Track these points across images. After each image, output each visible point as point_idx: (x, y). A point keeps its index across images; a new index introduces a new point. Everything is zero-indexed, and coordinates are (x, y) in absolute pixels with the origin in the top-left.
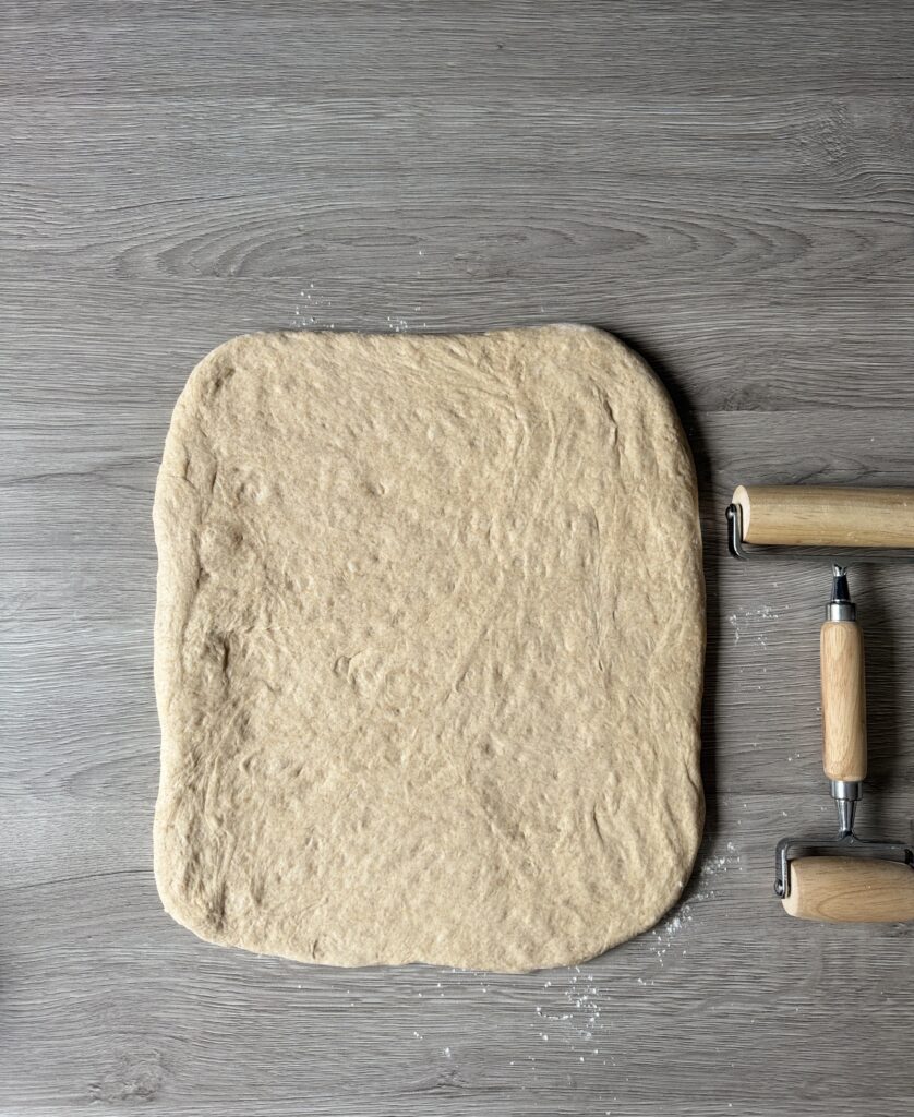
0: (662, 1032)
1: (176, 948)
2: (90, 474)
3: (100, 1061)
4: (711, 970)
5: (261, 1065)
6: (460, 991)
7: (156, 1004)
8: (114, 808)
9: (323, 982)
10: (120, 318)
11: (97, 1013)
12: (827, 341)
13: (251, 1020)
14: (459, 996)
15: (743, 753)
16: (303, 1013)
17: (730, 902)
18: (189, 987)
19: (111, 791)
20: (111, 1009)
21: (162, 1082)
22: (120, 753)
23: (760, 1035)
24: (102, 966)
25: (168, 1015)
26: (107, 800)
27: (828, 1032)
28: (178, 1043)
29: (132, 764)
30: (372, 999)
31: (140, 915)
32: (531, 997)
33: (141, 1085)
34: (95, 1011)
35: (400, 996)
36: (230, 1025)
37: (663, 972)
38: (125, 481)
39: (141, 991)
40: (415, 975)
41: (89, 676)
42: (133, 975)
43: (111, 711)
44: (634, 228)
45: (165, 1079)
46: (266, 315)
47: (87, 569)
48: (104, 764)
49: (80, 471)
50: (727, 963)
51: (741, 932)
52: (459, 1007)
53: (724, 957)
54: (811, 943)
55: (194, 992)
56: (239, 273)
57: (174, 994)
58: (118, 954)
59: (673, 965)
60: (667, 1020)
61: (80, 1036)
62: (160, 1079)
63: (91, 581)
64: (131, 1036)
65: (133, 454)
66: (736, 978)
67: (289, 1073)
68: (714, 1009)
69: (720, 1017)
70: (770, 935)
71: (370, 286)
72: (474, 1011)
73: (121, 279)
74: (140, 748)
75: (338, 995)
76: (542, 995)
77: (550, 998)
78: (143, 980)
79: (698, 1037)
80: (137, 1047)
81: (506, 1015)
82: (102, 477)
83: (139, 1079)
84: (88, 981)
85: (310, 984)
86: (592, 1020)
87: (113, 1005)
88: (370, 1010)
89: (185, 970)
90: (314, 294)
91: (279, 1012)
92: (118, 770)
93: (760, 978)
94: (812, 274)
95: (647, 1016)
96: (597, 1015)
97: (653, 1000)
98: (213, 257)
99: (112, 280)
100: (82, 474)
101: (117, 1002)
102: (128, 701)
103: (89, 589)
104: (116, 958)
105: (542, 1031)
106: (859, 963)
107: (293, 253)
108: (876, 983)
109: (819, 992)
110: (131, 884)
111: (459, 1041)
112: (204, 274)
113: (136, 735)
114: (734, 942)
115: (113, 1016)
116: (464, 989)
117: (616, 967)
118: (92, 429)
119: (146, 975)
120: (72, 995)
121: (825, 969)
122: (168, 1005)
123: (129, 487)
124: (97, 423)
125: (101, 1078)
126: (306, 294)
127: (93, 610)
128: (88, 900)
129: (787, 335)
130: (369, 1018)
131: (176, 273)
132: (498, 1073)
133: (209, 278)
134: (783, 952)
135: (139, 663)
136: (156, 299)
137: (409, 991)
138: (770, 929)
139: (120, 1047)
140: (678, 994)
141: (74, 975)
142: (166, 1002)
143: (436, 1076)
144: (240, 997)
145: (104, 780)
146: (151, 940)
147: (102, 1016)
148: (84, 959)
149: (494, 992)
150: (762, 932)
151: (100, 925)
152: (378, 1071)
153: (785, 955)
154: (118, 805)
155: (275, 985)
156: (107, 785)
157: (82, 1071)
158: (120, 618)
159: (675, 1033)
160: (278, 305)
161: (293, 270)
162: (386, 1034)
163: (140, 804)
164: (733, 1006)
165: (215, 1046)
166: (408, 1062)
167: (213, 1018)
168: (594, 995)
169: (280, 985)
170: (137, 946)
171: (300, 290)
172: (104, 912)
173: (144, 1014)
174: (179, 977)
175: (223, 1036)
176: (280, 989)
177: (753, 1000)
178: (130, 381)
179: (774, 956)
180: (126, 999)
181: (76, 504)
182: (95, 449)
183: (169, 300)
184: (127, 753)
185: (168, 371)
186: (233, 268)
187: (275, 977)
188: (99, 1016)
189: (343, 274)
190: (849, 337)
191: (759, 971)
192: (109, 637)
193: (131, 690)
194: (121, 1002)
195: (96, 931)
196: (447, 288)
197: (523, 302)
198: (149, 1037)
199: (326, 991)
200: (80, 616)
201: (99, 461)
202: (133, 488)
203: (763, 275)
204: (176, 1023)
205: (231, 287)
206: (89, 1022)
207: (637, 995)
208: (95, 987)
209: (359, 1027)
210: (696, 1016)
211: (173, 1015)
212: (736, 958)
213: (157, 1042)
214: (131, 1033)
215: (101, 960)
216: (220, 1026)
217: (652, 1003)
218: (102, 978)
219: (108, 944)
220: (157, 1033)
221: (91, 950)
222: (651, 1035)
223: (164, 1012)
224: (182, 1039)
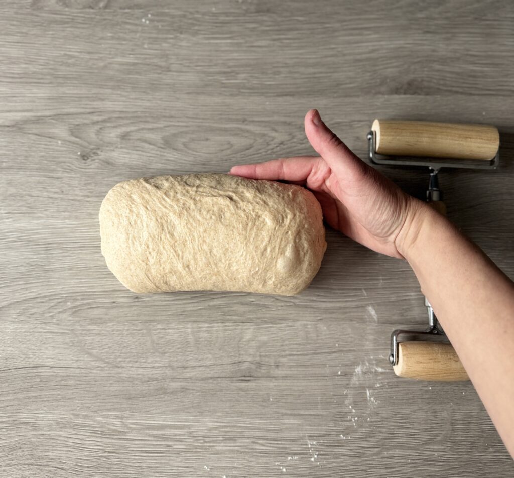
0: (355, 467)
1: (60, 414)
2: (13, 126)
4: (384, 430)
6: (231, 441)
7: (47, 448)
8: (24, 329)
9: (150, 435)
10: (32, 32)
11: (11, 453)
12: (458, 55)
13: (105, 458)
14: (232, 445)
15: (405, 300)
16: (137, 454)
17: (397, 389)
18: (67, 438)
19: (22, 318)
20: (20, 450)
22: (28, 295)
23: (413, 470)
24: (15, 425)
25: (54, 454)
26: (19, 323)
27: (454, 468)
28: (61, 472)
29: (35, 302)
30: (179, 446)
31: (38, 393)
32: (275, 446)
35: (196, 444)
36: (92, 461)
37: (355, 431)
38: (35, 131)
39: (38, 440)
40: (206, 431)
41: (10, 248)
42: (33, 430)
43: (23, 269)
46: (122, 32)
47: (10, 183)
48: (18, 302)
49: (7, 124)
50: (395, 426)
51: (403, 407)
52: (232, 451)
53: (394, 422)
54: (445, 414)
55: (71, 440)
56: (106, 7)
57: (59, 442)
58: (24, 417)
59: (361, 427)
60: (358, 460)
63: (12, 190)
64: (31, 467)
65: (39, 114)
66: (400, 435)
68: (385, 454)
69: (390, 459)
70: (420, 409)
71: (184, 16)
72: (241, 453)
73: (34, 10)
74: (40, 292)
75: (159, 443)
76: (282, 444)
77: (288, 446)
78: (40, 433)
79: (376, 470)
81: (261, 457)
82: (20, 128)
84: (6, 433)
85: (142, 437)
86: (313, 460)
87: (21, 448)
88: (178, 453)
89: (65, 427)
90: (151, 20)
91: (123, 454)
92: (27, 305)
93: (414, 435)
94: (449, 14)
95: (346, 458)
96: (316, 456)
97: (349, 448)
99: (28, 10)
100: (8, 126)
101: (23, 446)
102: (33, 263)
103: (11, 195)
104: (24, 419)
105: (282, 466)
106: (473, 427)
108: (483, 439)
109: (449, 444)
110: (34, 374)
111: (232, 471)
112: (85, 7)
113: (38, 284)
114: (398, 413)
115: (21, 455)
116: (235, 440)
117: (327, 428)
118: (14, 99)
119: (42, 430)
121: (453, 430)
122: (54, 449)
123: (36, 134)
124: (17, 95)
126: (146, 20)
127: (13, 208)
128: (7, 384)
129: (434, 51)
130: (177, 457)
131: (67, 6)
133: (88, 10)
134: (427, 420)
135: (40, 241)
136: (55, 21)
137: (202, 441)
138: (420, 406)
140: (364, 444)
142: (53, 446)
144: (98, 444)
145: (18, 311)
146: (45, 408)
147: (14, 455)
148: (4, 420)
149: (254, 443)
150: (416, 407)
151: (13, 400)
153: (429, 421)
154: (26, 327)
155: (120, 437)
156: (20, 314)
158: (29, 213)
159: (362, 468)
160: (128, 26)
161: (138, 6)
162: (187, 467)
163: (40, 326)
164: (398, 453)
165: (83, 474)
167: (82, 456)
168: (314, 445)
169: (123, 437)
170: (37, 412)
171: (141, 18)
172: (16, 391)
173: (40, 454)
174: (62, 431)
175: (88, 467)
176: (124, 439)
177: (410, 448)
178: (38, 70)
179: (423, 422)
180: (30, 444)
181: (4, 144)
182: (16, 111)
183: (63, 22)
184: (33, 295)
185: (61, 65)
186: (101, 5)
187: (121, 432)
188: (12, 455)
189: (168, 8)
190: (470, 53)
191: (413, 431)
192: (22, 225)
193: (35, 257)
194: (26, 446)
195: (11, 403)
196: (231, 18)
197: (276, 28)
198: (43, 468)
199: (151, 440)
200: (6, 212)
201: (19, 118)
202: (39, 135)
203: (420, 15)
204: (59, 459)
205: (101, 15)
206: (5, 458)
207: (339, 445)
208: (10, 437)
209: (172, 463)
210: (375, 458)
211: (58, 455)
212: (399, 423)
213: (47, 471)
214: (31, 465)
215: (14, 421)
216: (86, 462)
217: (349, 450)
218: (14, 432)
219: (19, 411)
220: (48, 465)
221: (8, 415)
222: (348, 469)
223: (52, 453)
224: (62, 469)
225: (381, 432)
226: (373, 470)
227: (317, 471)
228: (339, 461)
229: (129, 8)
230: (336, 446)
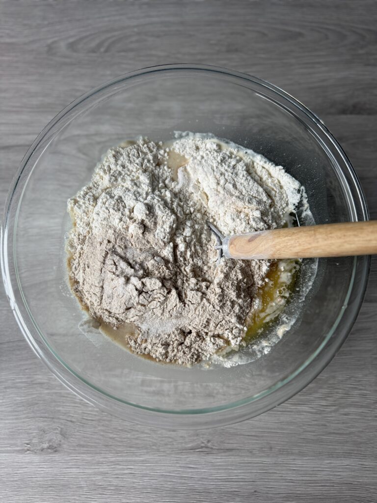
0: (316, 422)
3: (30, 431)
4: (341, 391)
5: (111, 436)
7: (59, 404)
10: (47, 73)
11: (29, 408)
20: (37, 406)
21: (61, 443)
23: (366, 424)
24: (32, 384)
25: (65, 409)
28: (70, 423)
33: (51, 444)
34: (28, 407)
36: (95, 415)
39: (51, 397)
42: (47, 389)
44: (297, 30)
45: (63, 441)
50: (349, 388)
51: (356, 372)
53: (348, 384)
56: (106, 51)
58: (40, 378)
60: (318, 416)
61: (21, 419)
62: (60, 441)
64: (46, 419)
66: (354, 395)
67: (125, 440)
68: (342, 411)
69: (346, 415)
70: (371, 373)
73: (49, 55)
78: (54, 391)
79: (334, 425)
80: (49, 425)
83: (50, 441)
84: (25, 391)
87: (37, 404)
93: (366, 395)
95: (308, 414)
97: (310, 406)
98: (93, 44)
99: (45, 56)
101: (39, 402)
104: (40, 380)
107: (132, 42)
112: (89, 52)
114: (353, 377)
115: (38, 409)
118: (33, 124)
119: (54, 389)
120: (17, 398)
122: (64, 404)
124: (36, 122)
125: (31, 440)
128: (26, 351)
129: (374, 80)
131: (75, 52)
132: (231, 442)
133: (91, 54)
136: (65, 64)
138: (371, 371)
139: (41, 425)
140: (324, 403)
141: (18, 388)
142: (64, 403)
143: (199, 442)
147: (32, 409)
148: (24, 380)
150: (367, 372)
151: (31, 364)
152: (170, 440)
157: (21, 436)
159: (322, 423)
161: (132, 50)
164: (353, 410)
165: (88, 425)
166: (186, 435)
167: (87, 411)
173: (53, 408)
175: (92, 420)
177: (362, 407)
178: (52, 102)
179: (373, 384)
180: (44, 400)
183: (71, 64)
186: (102, 50)
189: (156, 51)
191: (365, 392)
194: (42, 402)
195: (30, 367)
198: (56, 420)
203: (361, 52)
204: (68, 413)
205: (102, 58)
206: (25, 412)
207: (302, 403)
208: (29, 394)
210: (333, 414)
211: (67, 409)
212: (353, 385)
213: (59, 422)
214: (46, 417)
215: (32, 381)
216: (90, 415)
217: (311, 407)
218: (32, 390)
219: (35, 373)
220: (58, 418)
221: (27, 376)
222: (310, 423)
223: (63, 408)
224: (71, 421)
225: (337, 393)
226: (332, 425)
227: (284, 425)
228: (302, 417)
229: (124, 51)
230: (299, 404)
